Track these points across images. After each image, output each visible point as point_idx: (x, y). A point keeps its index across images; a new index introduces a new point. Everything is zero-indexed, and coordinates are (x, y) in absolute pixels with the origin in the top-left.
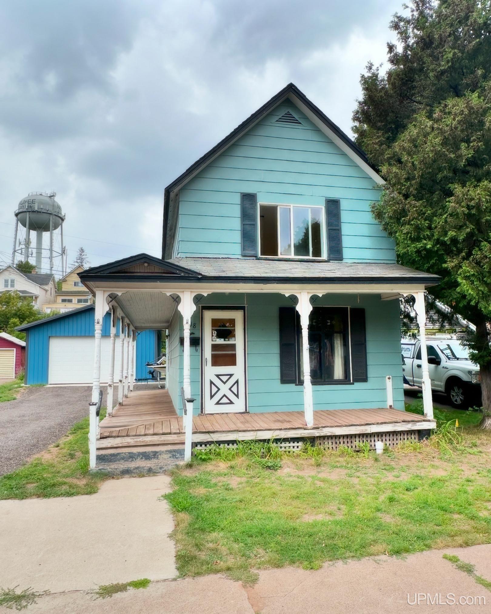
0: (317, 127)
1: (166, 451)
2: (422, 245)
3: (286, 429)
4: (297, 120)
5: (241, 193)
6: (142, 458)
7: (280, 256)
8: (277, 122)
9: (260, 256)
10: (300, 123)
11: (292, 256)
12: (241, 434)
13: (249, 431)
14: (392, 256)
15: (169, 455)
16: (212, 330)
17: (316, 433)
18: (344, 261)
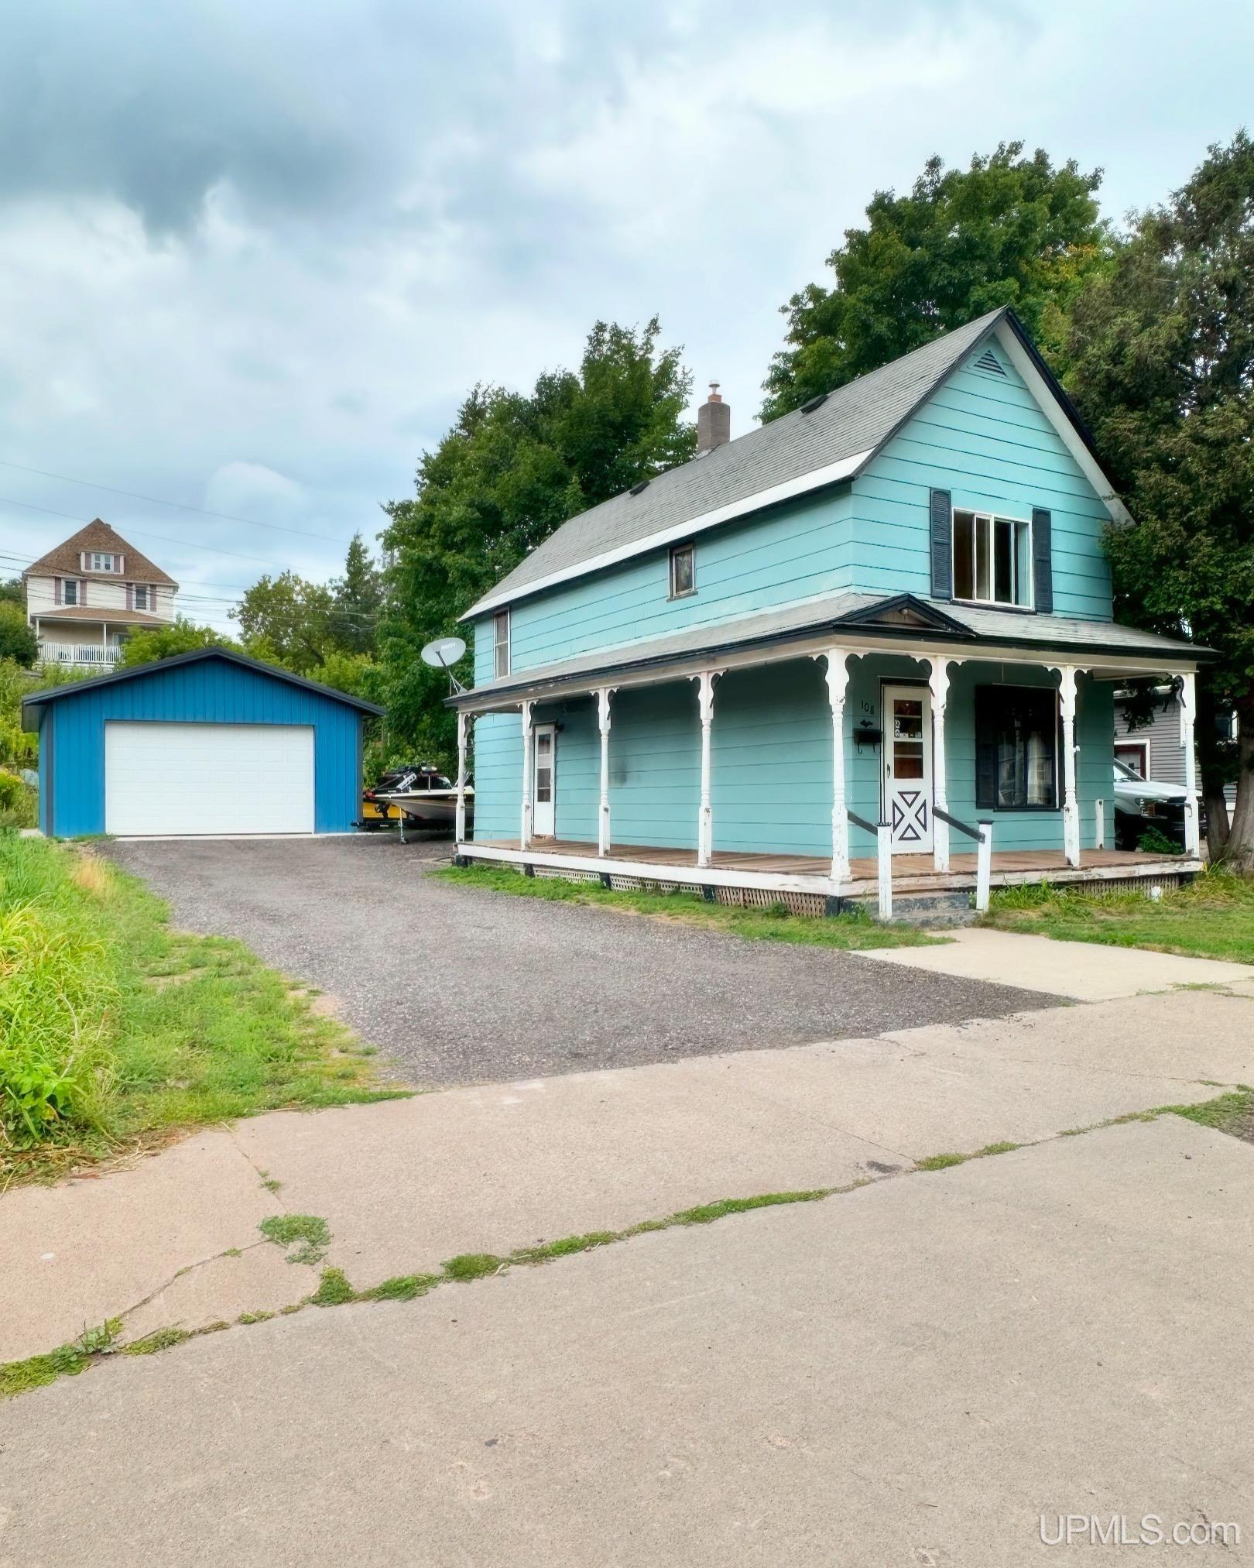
0: (1023, 382)
1: (945, 897)
2: (1208, 604)
3: (1054, 869)
4: (1000, 368)
5: (931, 488)
6: (919, 908)
7: (976, 601)
8: (976, 368)
9: (954, 599)
10: (1003, 373)
11: (992, 601)
12: (1008, 876)
13: (1016, 871)
14: (1106, 608)
15: (948, 904)
16: (895, 718)
17: (1085, 876)
18: (1055, 614)
